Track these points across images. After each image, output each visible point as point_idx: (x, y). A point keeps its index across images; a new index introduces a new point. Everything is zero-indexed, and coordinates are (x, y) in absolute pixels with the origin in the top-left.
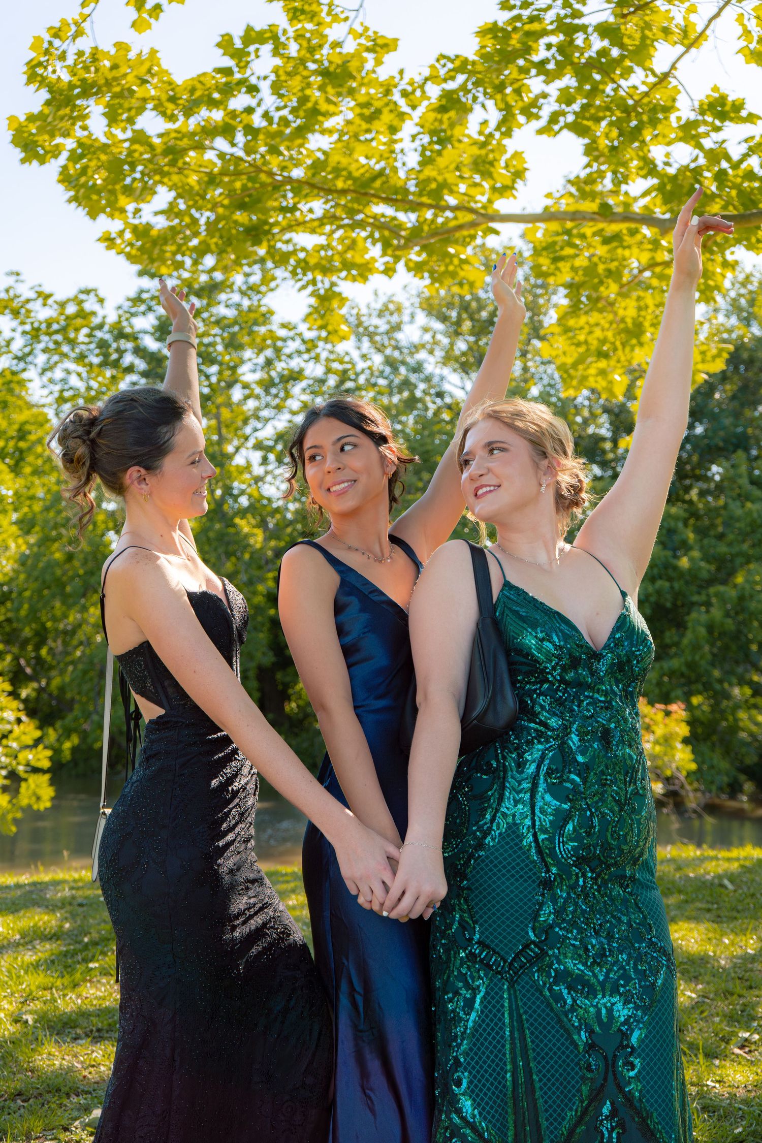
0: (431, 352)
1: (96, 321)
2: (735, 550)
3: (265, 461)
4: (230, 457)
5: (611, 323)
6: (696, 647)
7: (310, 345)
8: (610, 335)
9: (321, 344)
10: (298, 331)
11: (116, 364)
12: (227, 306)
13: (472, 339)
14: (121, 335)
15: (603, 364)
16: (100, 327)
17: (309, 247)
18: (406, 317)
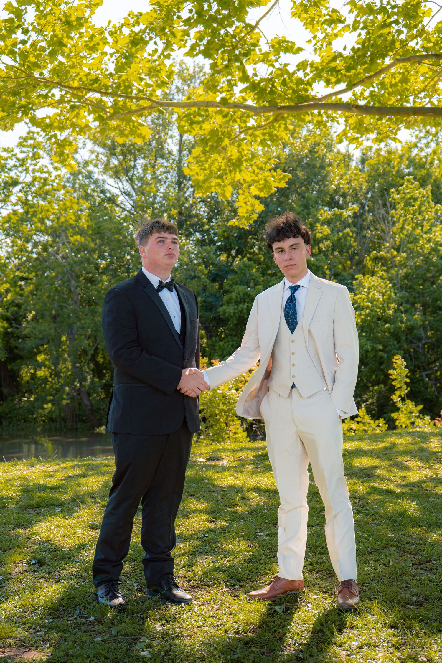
0: (96, 166)
5: (223, 159)
7: (23, 162)
8: (223, 164)
9: (29, 161)
10: (14, 153)
13: (121, 158)
15: (219, 181)
17: (51, 116)
18: (80, 145)
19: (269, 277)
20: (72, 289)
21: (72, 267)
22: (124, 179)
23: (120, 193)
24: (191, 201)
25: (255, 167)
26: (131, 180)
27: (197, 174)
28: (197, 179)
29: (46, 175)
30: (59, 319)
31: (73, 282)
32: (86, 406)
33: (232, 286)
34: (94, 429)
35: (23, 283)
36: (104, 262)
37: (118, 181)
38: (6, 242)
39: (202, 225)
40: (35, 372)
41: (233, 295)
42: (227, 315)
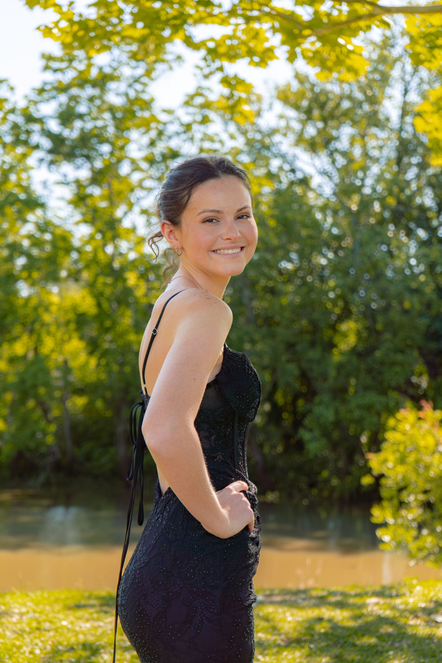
1: (7, 106)
4: (119, 221)
7: (188, 127)
9: (195, 127)
10: (177, 115)
11: (26, 143)
12: (118, 94)
14: (30, 119)
16: (13, 111)
18: (265, 106)
20: (244, 301)
22: (323, 153)
23: (315, 173)
24: (414, 186)
29: (217, 146)
32: (257, 462)
34: (264, 495)
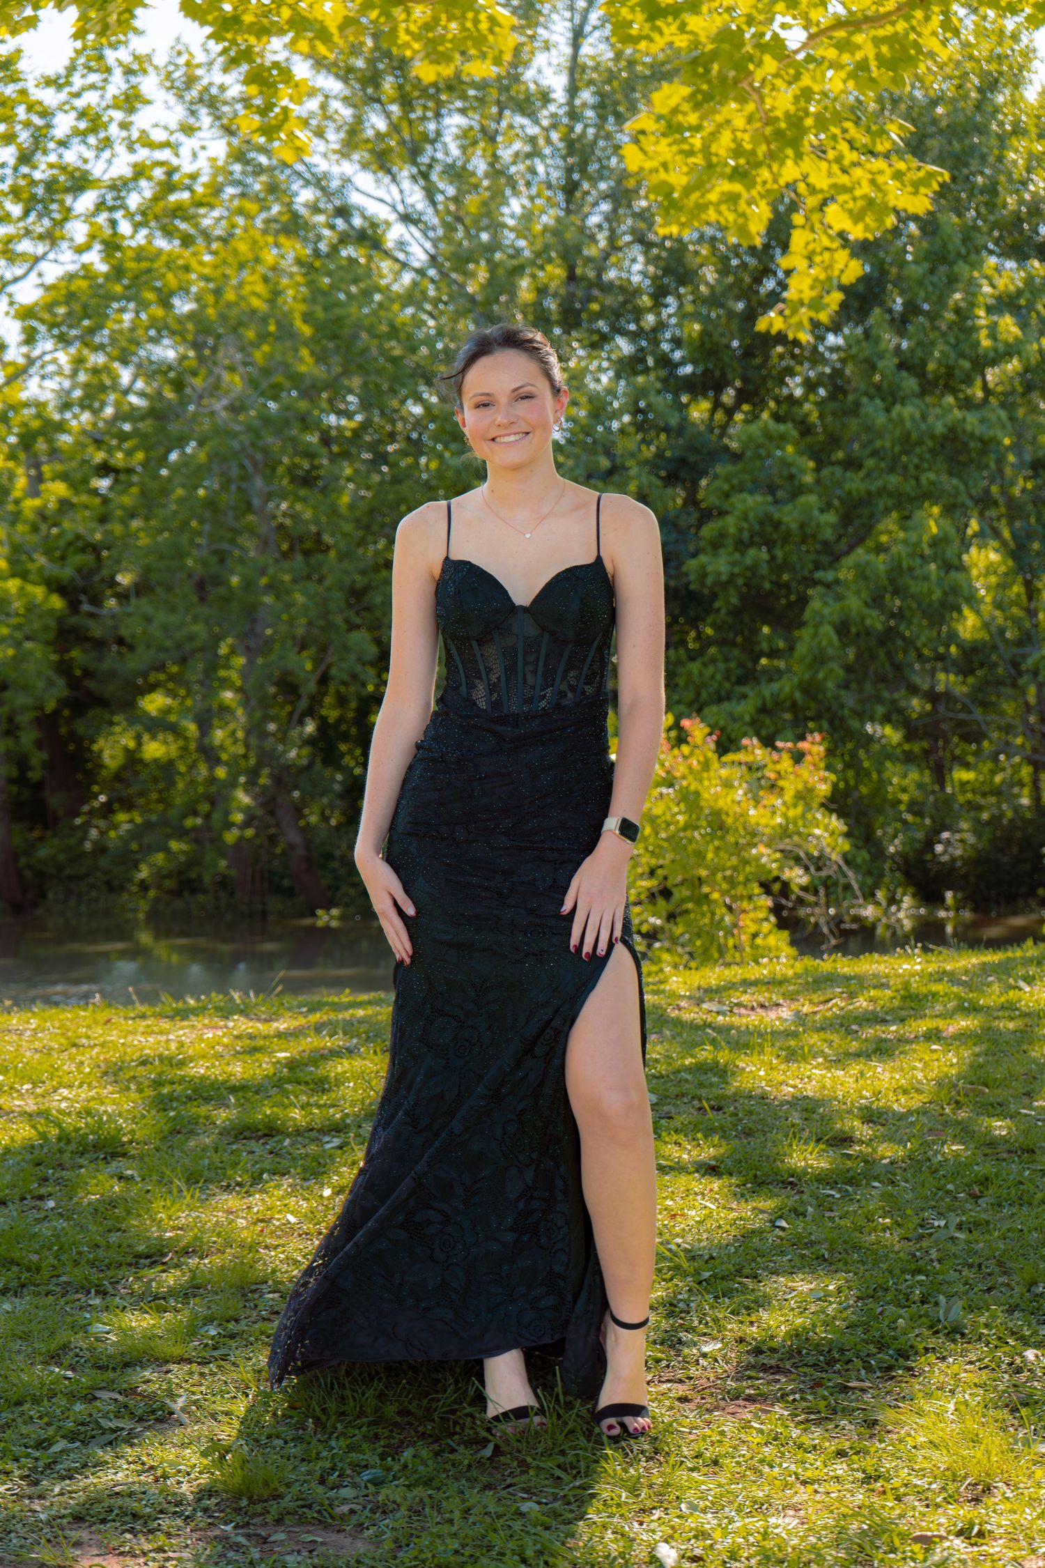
0: (320, 134)
2: (875, 486)
3: (30, 338)
5: (750, 119)
6: (819, 659)
8: (747, 137)
13: (395, 109)
15: (734, 186)
19: (838, 471)
20: (256, 502)
21: (258, 436)
22: (405, 173)
23: (393, 217)
24: (603, 241)
25: (843, 147)
26: (425, 176)
27: (665, 165)
28: (664, 183)
30: (214, 592)
31: (259, 482)
32: (292, 846)
33: (727, 495)
34: (314, 915)
35: (104, 484)
36: (343, 422)
37: (387, 179)
38: (54, 361)
39: (638, 314)
40: (139, 744)
41: (730, 524)
42: (709, 581)
